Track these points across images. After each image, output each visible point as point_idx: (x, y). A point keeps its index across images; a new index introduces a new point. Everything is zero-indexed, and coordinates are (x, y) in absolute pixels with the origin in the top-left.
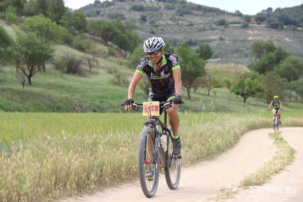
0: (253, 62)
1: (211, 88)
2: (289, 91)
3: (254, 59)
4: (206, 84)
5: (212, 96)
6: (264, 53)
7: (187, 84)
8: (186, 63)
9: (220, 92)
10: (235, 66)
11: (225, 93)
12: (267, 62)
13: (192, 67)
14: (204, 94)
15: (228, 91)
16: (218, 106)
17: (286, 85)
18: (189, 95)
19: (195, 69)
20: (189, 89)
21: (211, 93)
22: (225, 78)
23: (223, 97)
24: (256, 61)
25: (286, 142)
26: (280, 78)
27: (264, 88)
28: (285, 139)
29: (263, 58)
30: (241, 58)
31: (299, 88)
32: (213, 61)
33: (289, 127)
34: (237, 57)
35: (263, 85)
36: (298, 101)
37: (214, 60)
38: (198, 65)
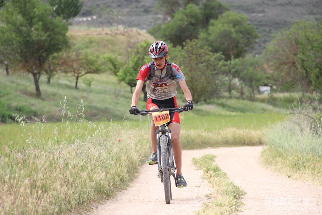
0: (159, 22)
1: (80, 75)
2: (227, 78)
3: (161, 16)
4: (71, 66)
5: (83, 90)
6: (180, 6)
7: (34, 68)
8: (31, 24)
9: (98, 81)
10: (126, 30)
11: (107, 83)
12: (186, 23)
13: (42, 33)
14: (67, 86)
15: (114, 79)
16: (96, 108)
17: (221, 67)
18: (38, 89)
19: (49, 36)
20: (38, 76)
21: (81, 84)
22: (107, 55)
23: (105, 92)
24: (166, 22)
25: (225, 175)
26: (211, 54)
28: (223, 169)
29: (179, 15)
30: (138, 15)
31: (244, 72)
32: (84, 22)
33: (229, 147)
34: (128, 14)
36: (245, 96)
37: (85, 19)
38: (53, 30)
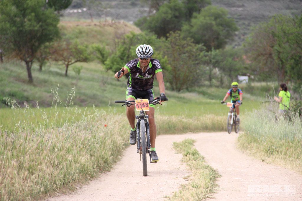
0: (146, 15)
1: (70, 63)
2: (208, 68)
3: (147, 9)
4: (62, 55)
5: (73, 78)
7: (27, 56)
8: (24, 16)
9: (87, 69)
10: (113, 22)
11: (96, 71)
12: (170, 16)
13: (35, 24)
14: (57, 74)
15: (101, 67)
16: (84, 94)
17: (202, 57)
18: (30, 75)
19: (41, 26)
20: (30, 64)
21: (71, 72)
22: (95, 45)
23: (93, 80)
24: (151, 14)
25: (203, 158)
26: (193, 45)
27: (166, 62)
28: (202, 153)
29: (163, 9)
30: (125, 8)
31: (225, 62)
32: (74, 13)
33: (208, 132)
34: (117, 7)
35: (163, 58)
36: (224, 85)
37: (75, 11)
38: (45, 21)
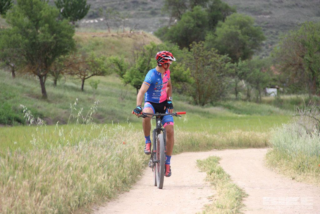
0: (166, 24)
1: (86, 77)
2: (233, 80)
3: (168, 18)
4: (78, 69)
5: (90, 93)
6: (186, 8)
7: (40, 70)
8: (37, 27)
9: (105, 83)
10: (132, 32)
11: (114, 85)
12: (192, 25)
13: (49, 35)
14: (73, 89)
15: (119, 81)
16: (102, 110)
17: (228, 69)
18: (44, 91)
19: (55, 38)
20: (44, 78)
21: (87, 86)
22: (113, 57)
23: (111, 94)
24: (172, 24)
25: (229, 176)
26: (218, 55)
27: (188, 74)
28: (227, 171)
29: (185, 18)
30: (144, 17)
31: (252, 74)
32: (90, 24)
33: (235, 149)
34: (135, 16)
35: (186, 70)
36: (252, 98)
37: (92, 21)
38: (60, 32)
